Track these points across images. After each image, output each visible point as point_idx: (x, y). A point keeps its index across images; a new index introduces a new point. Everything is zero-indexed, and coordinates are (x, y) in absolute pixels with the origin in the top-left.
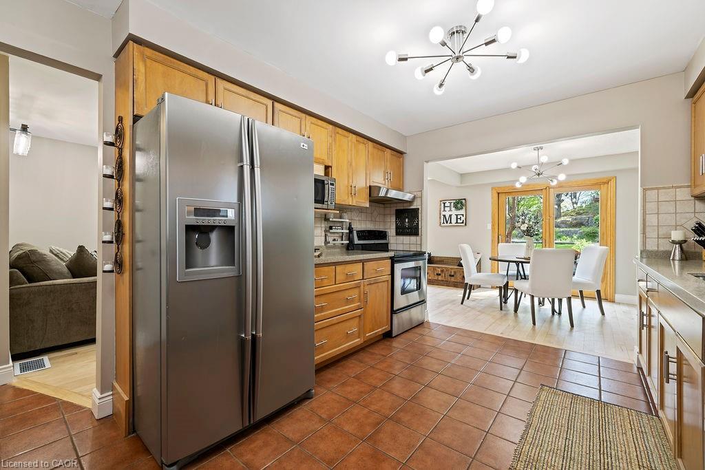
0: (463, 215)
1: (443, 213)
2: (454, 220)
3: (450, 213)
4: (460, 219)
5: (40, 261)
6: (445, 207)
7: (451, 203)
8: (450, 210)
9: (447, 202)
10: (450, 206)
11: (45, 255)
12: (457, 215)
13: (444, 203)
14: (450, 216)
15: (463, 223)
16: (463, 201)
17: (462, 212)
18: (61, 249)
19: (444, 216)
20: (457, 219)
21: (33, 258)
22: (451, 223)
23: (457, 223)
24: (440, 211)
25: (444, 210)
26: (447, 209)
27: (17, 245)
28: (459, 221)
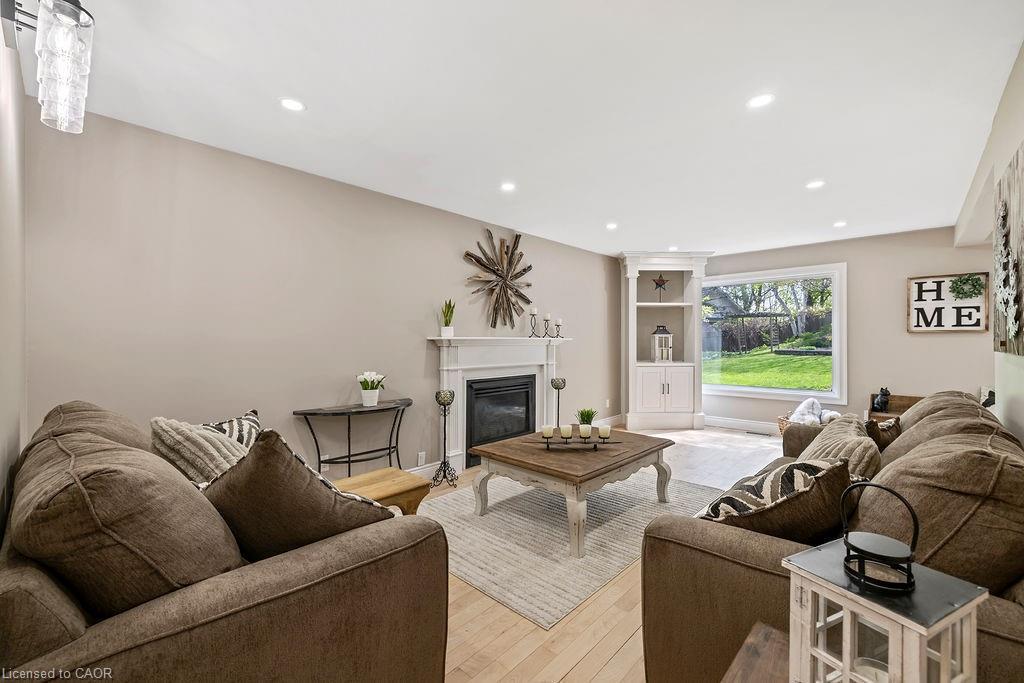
0: (978, 309)
1: (920, 305)
2: (949, 319)
3: (939, 304)
4: (970, 316)
5: (130, 517)
6: (921, 291)
7: (939, 284)
8: (939, 298)
9: (930, 281)
10: (938, 291)
11: (149, 483)
12: (959, 310)
13: (921, 285)
14: (939, 311)
15: (978, 323)
16: (982, 278)
17: (975, 302)
18: (185, 427)
19: (921, 311)
20: (959, 316)
21: (102, 509)
22: (939, 324)
23: (959, 323)
24: (908, 301)
26: (929, 296)
27: (60, 411)
28: (965, 321)
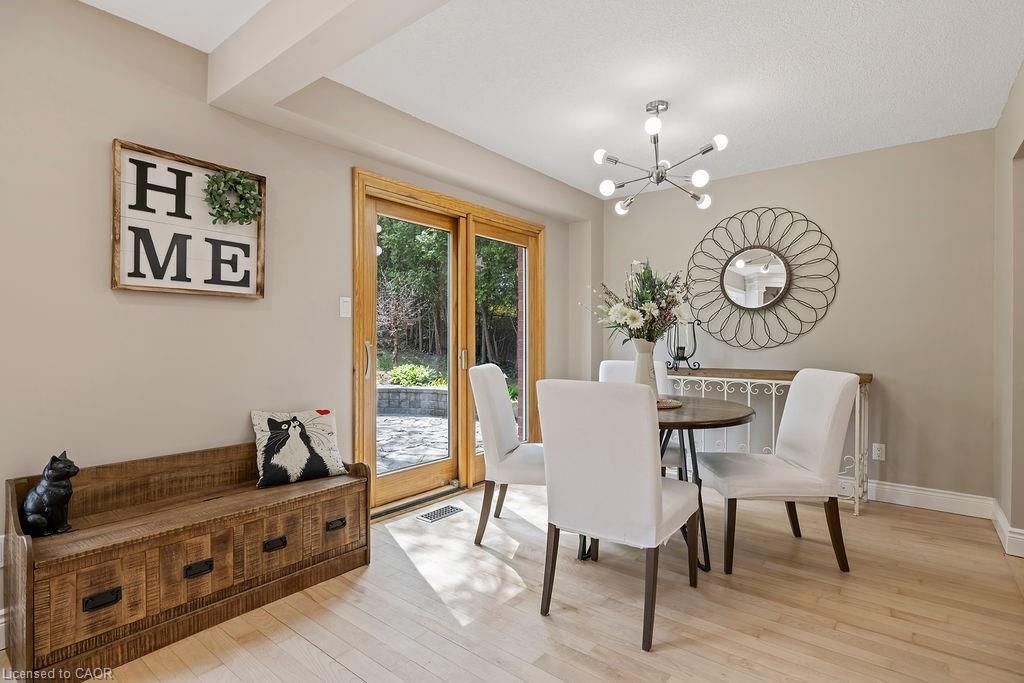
0: (246, 248)
1: (140, 219)
2: (198, 266)
3: (178, 226)
4: (233, 263)
6: (143, 186)
7: (181, 177)
8: (180, 211)
9: (163, 165)
10: (180, 194)
12: (217, 245)
13: (142, 168)
14: (180, 241)
15: (245, 282)
16: (255, 186)
17: (243, 233)
19: (142, 235)
20: (217, 262)
22: (181, 276)
23: (216, 278)
24: (115, 202)
25: (141, 204)
26: (160, 203)
28: (226, 272)
